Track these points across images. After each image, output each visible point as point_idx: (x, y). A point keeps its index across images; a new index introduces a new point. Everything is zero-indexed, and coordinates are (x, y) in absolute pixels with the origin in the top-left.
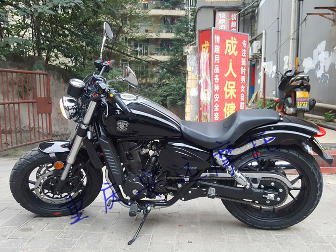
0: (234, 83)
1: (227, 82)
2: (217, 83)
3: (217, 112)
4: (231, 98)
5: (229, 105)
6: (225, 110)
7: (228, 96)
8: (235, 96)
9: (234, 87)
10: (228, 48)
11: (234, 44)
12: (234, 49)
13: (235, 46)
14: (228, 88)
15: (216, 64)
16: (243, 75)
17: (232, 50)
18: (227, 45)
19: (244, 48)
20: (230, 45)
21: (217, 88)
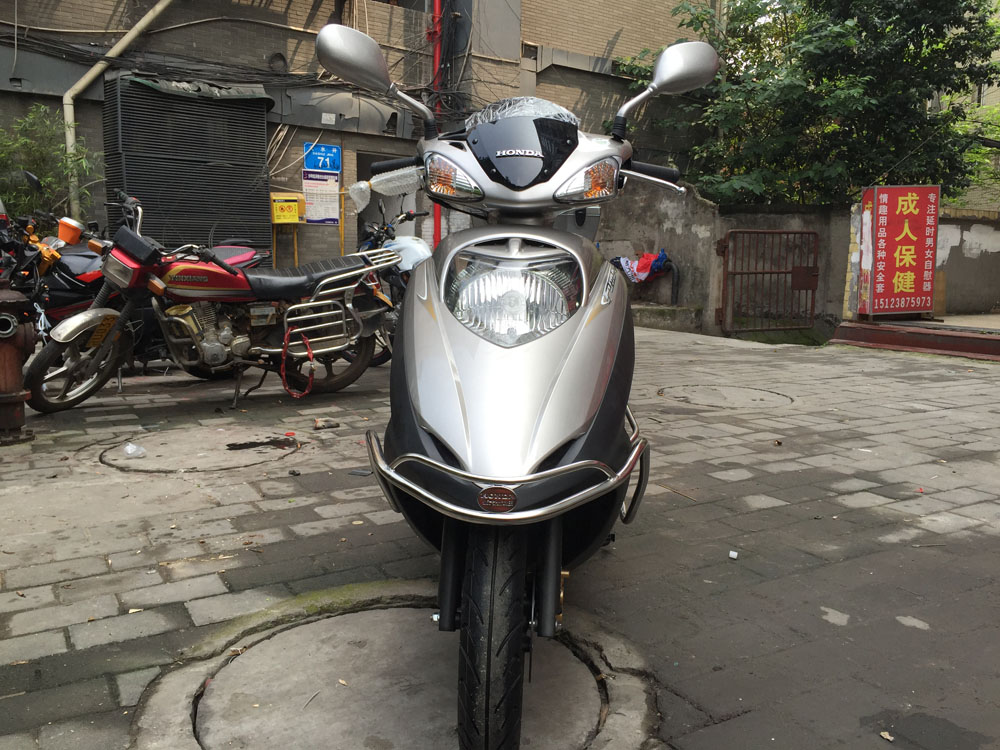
0: (912, 248)
1: (899, 247)
2: (882, 250)
3: (882, 282)
4: (907, 265)
5: (902, 275)
6: (895, 281)
7: (902, 264)
8: (914, 264)
9: (913, 252)
10: (903, 206)
11: (912, 201)
12: (912, 206)
13: (915, 202)
14: (901, 254)
15: (881, 226)
16: (930, 237)
17: (908, 208)
18: (900, 203)
19: (931, 203)
20: (905, 203)
21: (882, 254)
